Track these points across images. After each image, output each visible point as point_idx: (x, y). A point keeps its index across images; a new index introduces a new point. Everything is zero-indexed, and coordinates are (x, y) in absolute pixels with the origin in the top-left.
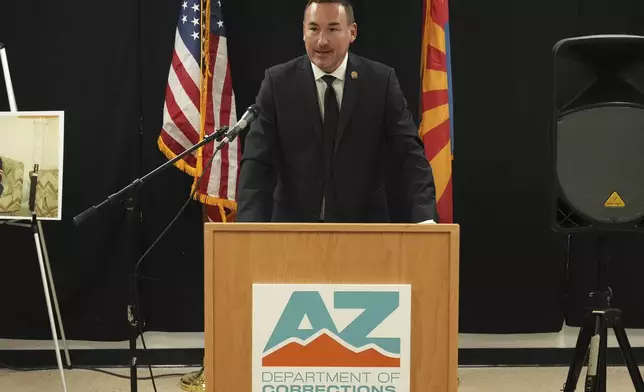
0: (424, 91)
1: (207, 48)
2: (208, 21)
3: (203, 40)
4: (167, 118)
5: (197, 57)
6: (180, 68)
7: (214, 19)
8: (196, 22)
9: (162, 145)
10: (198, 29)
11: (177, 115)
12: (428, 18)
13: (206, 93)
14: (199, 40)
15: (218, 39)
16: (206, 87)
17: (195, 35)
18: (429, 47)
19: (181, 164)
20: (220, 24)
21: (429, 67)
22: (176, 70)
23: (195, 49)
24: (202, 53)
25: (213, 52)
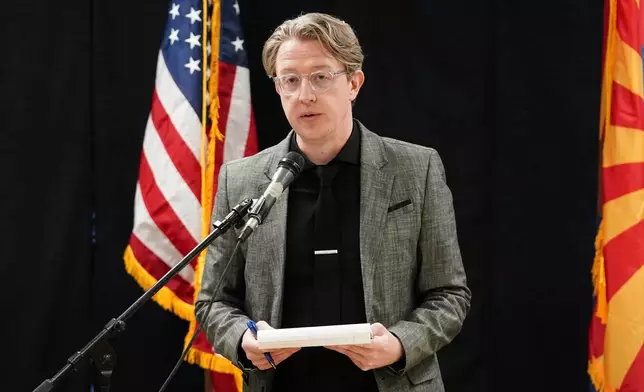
0: (606, 164)
1: (214, 88)
2: (216, 40)
3: (207, 73)
4: (141, 214)
5: (197, 104)
6: (165, 125)
7: (227, 35)
8: (193, 40)
9: (131, 262)
10: (198, 53)
11: (161, 210)
12: (612, 34)
13: (212, 169)
14: (199, 75)
15: (234, 72)
16: (212, 158)
17: (193, 65)
18: (615, 85)
19: (165, 298)
20: (238, 44)
21: (613, 122)
22: (159, 127)
23: (193, 90)
24: (206, 97)
25: (225, 94)
